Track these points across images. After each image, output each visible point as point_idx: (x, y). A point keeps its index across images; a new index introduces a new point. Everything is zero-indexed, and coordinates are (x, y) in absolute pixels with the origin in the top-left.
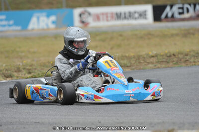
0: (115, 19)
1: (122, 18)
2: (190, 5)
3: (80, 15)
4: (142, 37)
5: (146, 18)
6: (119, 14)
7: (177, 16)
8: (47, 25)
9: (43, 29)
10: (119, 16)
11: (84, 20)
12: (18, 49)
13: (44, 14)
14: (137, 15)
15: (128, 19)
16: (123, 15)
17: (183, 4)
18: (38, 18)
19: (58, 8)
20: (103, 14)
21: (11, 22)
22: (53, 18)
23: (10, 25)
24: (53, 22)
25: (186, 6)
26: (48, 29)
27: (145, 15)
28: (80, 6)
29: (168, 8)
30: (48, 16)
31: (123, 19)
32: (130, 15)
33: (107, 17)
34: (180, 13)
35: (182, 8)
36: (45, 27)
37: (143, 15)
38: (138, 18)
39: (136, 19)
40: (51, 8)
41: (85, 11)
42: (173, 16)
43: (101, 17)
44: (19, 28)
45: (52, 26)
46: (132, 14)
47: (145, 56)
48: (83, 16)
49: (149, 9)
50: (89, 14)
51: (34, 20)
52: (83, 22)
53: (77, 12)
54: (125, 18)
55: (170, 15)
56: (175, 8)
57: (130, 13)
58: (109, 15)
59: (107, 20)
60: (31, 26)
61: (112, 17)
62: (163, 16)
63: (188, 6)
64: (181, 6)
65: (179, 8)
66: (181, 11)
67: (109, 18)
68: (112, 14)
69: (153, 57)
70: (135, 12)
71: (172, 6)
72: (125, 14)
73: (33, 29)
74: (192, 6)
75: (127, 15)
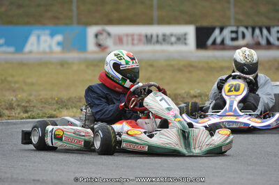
0: (144, 44)
1: (153, 42)
2: (247, 28)
3: (96, 36)
4: (180, 70)
5: (186, 44)
6: (149, 37)
7: (228, 42)
8: (50, 47)
9: (44, 53)
10: (149, 39)
11: (101, 42)
12: (10, 79)
13: (47, 32)
14: (173, 39)
15: (161, 44)
16: (154, 39)
17: (238, 27)
18: (39, 37)
19: (66, 24)
20: (127, 35)
21: (2, 41)
22: (59, 38)
24: (59, 44)
25: (242, 29)
26: (51, 52)
27: (185, 39)
28: (96, 24)
29: (217, 32)
30: (52, 35)
31: (154, 44)
32: (165, 39)
33: (133, 40)
34: (233, 39)
35: (236, 32)
36: (47, 50)
37: (181, 39)
38: (176, 43)
39: (172, 44)
40: (56, 24)
41: (104, 30)
42: (223, 42)
43: (125, 39)
44: (11, 49)
45: (57, 49)
46: (166, 38)
47: (185, 96)
48: (100, 37)
49: (190, 31)
50: (109, 34)
51: (33, 39)
52: (99, 45)
53: (92, 31)
54: (158, 42)
55: (219, 40)
56: (226, 32)
57: (164, 35)
58: (136, 37)
59: (133, 44)
60: (28, 48)
61: (140, 40)
62: (210, 42)
63: (245, 30)
64: (234, 29)
65: (232, 32)
66: (234, 35)
67: (136, 42)
68: (140, 35)
69: (195, 97)
70: (172, 35)
71: (222, 29)
72: (157, 36)
73: (30, 52)
74: (250, 30)
75: (161, 38)
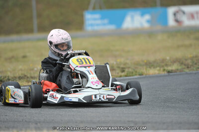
3: (175, 15)
8: (141, 24)
20: (197, 13)
21: (106, 21)
23: (104, 24)
24: (148, 21)
40: (145, 7)
43: (195, 16)
50: (184, 13)
51: (128, 19)
52: (177, 21)
53: (171, 10)
60: (125, 25)
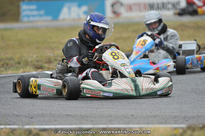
0: (148, 10)
1: (154, 8)
6: (152, 5)
8: (79, 15)
9: (74, 20)
10: (151, 7)
11: (116, 10)
13: (76, 4)
14: (170, 6)
15: (161, 9)
16: (156, 6)
18: (69, 8)
20: (135, 4)
21: (42, 12)
22: (85, 8)
23: (41, 16)
24: (85, 13)
26: (79, 19)
30: (80, 6)
33: (140, 7)
36: (76, 17)
38: (171, 9)
39: (169, 9)
43: (133, 7)
44: (49, 18)
45: (83, 16)
46: (165, 5)
48: (115, 7)
51: (65, 10)
52: (115, 13)
53: (109, 2)
54: (158, 8)
57: (163, 4)
58: (142, 6)
59: (140, 10)
61: (145, 8)
67: (142, 9)
68: (145, 4)
70: (169, 3)
72: (158, 5)
73: (64, 20)
75: (160, 6)
